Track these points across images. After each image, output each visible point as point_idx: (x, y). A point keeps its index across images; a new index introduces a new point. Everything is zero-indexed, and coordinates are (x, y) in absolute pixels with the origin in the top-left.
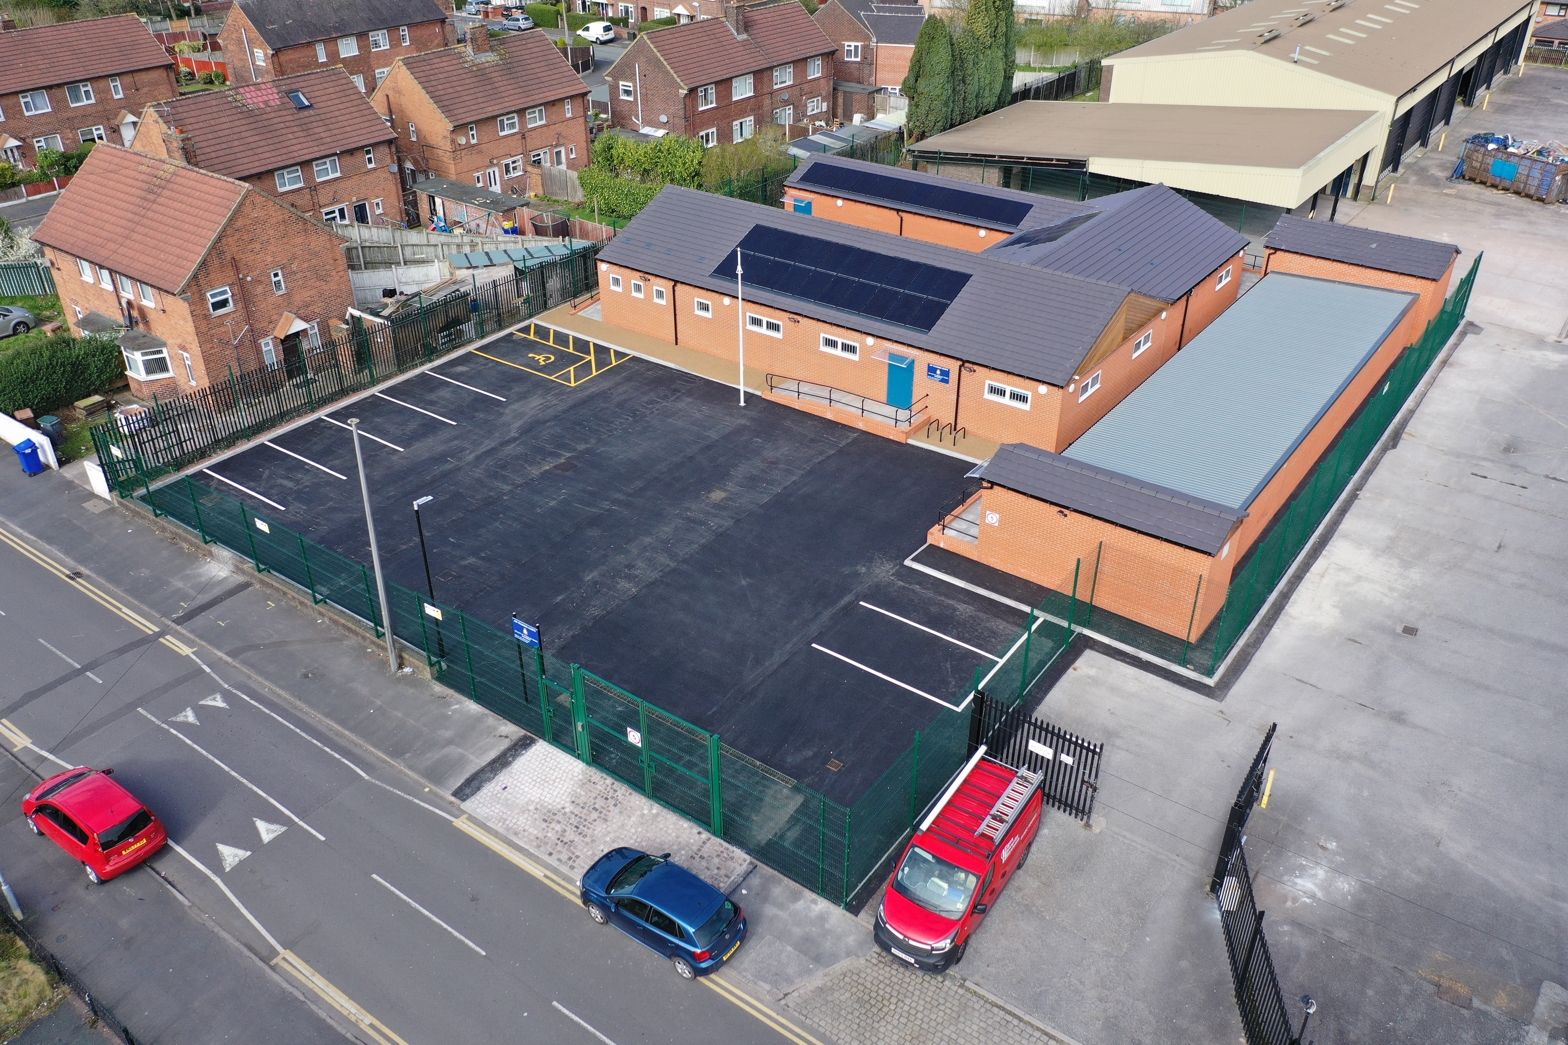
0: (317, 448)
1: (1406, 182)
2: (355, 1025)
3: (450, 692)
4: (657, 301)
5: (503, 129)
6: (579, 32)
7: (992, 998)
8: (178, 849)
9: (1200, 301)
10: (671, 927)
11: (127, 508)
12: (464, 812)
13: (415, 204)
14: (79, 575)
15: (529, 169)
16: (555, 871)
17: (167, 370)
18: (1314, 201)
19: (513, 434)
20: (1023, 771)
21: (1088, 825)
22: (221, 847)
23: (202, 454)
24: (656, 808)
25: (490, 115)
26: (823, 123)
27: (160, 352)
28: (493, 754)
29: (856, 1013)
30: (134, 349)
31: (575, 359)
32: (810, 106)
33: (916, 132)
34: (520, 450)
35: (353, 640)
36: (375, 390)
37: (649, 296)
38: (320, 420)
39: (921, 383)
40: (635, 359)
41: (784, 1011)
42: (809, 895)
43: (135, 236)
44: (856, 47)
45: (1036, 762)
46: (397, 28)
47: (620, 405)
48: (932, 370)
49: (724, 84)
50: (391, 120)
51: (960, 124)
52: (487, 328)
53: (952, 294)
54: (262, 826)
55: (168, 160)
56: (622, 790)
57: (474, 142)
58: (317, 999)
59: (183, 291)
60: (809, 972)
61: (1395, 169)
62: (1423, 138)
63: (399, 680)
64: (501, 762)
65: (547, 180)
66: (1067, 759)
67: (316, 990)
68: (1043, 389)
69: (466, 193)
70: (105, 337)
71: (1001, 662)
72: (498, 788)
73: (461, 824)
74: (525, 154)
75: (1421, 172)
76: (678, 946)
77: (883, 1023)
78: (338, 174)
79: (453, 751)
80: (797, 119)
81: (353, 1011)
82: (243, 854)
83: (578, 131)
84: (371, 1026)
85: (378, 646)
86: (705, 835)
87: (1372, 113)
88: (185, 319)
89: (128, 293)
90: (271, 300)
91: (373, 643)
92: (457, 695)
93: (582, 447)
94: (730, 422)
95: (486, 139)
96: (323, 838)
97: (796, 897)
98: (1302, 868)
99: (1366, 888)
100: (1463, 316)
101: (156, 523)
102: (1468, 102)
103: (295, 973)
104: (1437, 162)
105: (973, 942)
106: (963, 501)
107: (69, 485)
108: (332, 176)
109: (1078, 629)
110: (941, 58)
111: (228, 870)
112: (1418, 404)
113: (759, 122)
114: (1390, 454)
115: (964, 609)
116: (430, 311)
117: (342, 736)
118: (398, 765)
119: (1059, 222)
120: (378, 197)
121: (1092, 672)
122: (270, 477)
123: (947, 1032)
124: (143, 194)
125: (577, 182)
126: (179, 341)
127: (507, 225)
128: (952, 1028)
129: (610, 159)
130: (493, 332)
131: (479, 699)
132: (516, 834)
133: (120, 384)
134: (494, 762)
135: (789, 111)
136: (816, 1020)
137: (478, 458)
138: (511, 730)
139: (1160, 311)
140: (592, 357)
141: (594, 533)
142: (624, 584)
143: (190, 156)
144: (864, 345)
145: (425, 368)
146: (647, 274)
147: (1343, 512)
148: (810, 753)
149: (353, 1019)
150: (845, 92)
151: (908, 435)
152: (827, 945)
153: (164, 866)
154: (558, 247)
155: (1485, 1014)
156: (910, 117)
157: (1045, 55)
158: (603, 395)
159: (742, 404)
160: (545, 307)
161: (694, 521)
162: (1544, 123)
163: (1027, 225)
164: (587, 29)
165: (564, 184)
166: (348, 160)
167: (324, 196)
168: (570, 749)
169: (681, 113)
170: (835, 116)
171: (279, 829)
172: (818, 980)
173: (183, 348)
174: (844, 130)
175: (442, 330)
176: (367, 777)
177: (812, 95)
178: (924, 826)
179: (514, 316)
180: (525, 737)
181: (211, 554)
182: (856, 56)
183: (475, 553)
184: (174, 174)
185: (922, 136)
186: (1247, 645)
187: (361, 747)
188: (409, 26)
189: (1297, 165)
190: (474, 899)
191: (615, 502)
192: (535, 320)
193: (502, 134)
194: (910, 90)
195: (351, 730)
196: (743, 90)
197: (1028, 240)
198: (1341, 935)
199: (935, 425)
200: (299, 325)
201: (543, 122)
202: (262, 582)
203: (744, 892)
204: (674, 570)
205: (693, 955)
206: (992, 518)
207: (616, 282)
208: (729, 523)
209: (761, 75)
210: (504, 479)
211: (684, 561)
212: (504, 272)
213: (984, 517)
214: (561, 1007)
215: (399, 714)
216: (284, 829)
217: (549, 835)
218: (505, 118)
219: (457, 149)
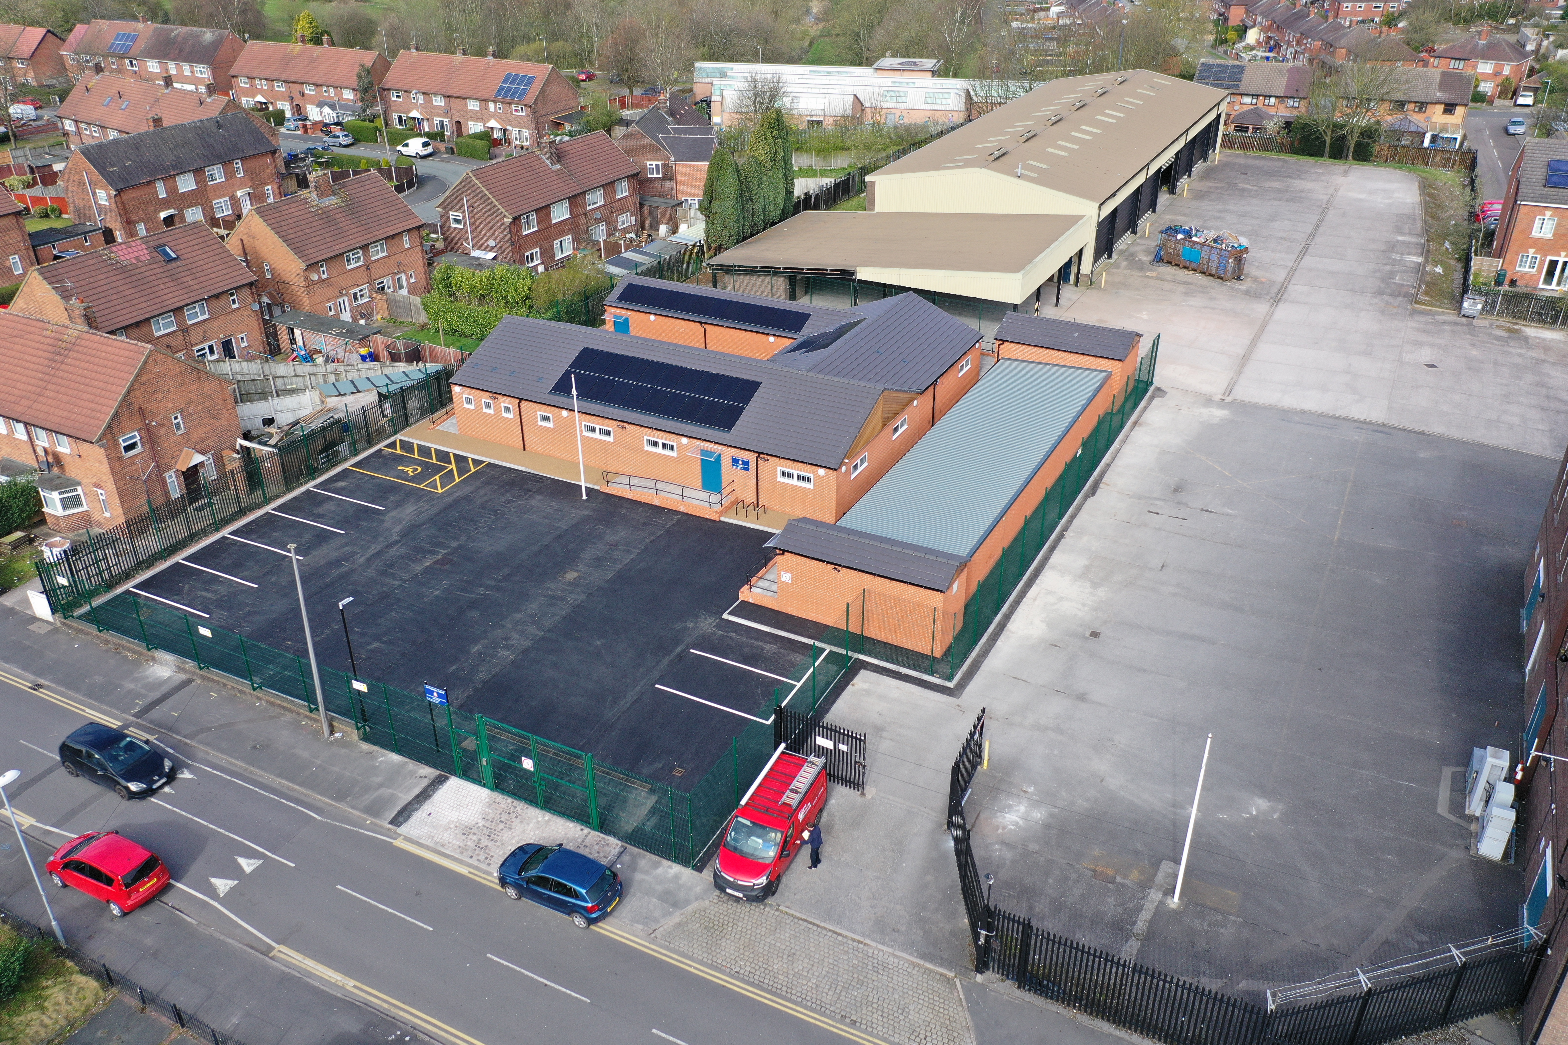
0: (226, 562)
1: (1118, 267)
2: (342, 988)
3: (376, 748)
4: (504, 415)
5: (349, 263)
6: (399, 148)
7: (798, 915)
8: (179, 885)
9: (945, 387)
10: (569, 892)
11: (70, 627)
12: (400, 835)
13: (275, 335)
14: (40, 686)
15: (375, 295)
16: (476, 868)
17: (81, 505)
18: (1038, 294)
19: (395, 537)
20: (812, 758)
21: (863, 794)
22: (213, 880)
23: (127, 576)
24: (548, 816)
25: (337, 252)
26: (633, 235)
27: (76, 490)
28: (416, 791)
29: (705, 936)
30: (52, 489)
31: (438, 469)
32: (621, 219)
33: (713, 246)
34: (403, 550)
35: (289, 716)
36: (268, 509)
37: (498, 411)
38: (224, 538)
39: (728, 472)
40: (490, 465)
41: (654, 941)
42: (666, 863)
43: (48, 393)
44: (657, 166)
45: (821, 751)
46: (231, 161)
47: (483, 506)
48: (735, 461)
49: (544, 211)
50: (246, 261)
51: (751, 236)
52: (359, 447)
53: (747, 399)
54: (242, 861)
55: (71, 325)
56: (521, 806)
57: (324, 277)
58: (310, 974)
59: (100, 440)
60: (670, 914)
61: (1110, 256)
62: (1132, 226)
63: (332, 743)
64: (424, 796)
65: (393, 305)
66: (843, 747)
67: (308, 968)
68: (821, 472)
69: (323, 324)
70: (21, 480)
71: (799, 685)
72: (424, 815)
73: (399, 843)
74: (370, 282)
75: (1130, 257)
76: (575, 905)
77: (724, 940)
78: (207, 316)
79: (385, 792)
80: (610, 234)
81: (339, 979)
82: (232, 883)
83: (417, 260)
84: (355, 987)
85: (311, 719)
86: (586, 831)
87: (1081, 217)
88: (100, 462)
89: (43, 440)
90: (173, 439)
91: (306, 717)
92: (381, 750)
93: (454, 544)
94: (575, 515)
95: (335, 273)
96: (293, 865)
97: (657, 865)
98: (1010, 807)
99: (1052, 815)
100: (1152, 383)
101: (99, 637)
102: (1172, 191)
103: (290, 959)
104: (1143, 247)
105: (784, 880)
106: (765, 565)
107: (11, 612)
108: (201, 318)
109: (856, 655)
110: (729, 184)
111: (222, 895)
112: (1113, 459)
113: (576, 239)
114: (1090, 501)
115: (770, 648)
116: (310, 437)
117: (293, 790)
118: (343, 807)
119: (831, 328)
120: (242, 332)
121: (866, 686)
122: (190, 590)
123: (768, 940)
124: (51, 356)
125: (421, 307)
126: (94, 480)
127: (364, 351)
128: (772, 937)
129: (449, 286)
130: (364, 449)
131: (399, 751)
132: (443, 846)
133: (36, 519)
134: (418, 796)
135: (603, 227)
136: (677, 944)
137: (368, 560)
138: (428, 772)
139: (912, 400)
140: (453, 466)
141: (474, 614)
142: (503, 653)
143: (91, 321)
144: (679, 444)
145: (310, 486)
146: (495, 394)
147: (1052, 549)
148: (660, 765)
149: (340, 984)
150: (650, 207)
151: (720, 514)
152: (682, 894)
153: (169, 898)
154: (413, 372)
155: (1123, 885)
156: (707, 232)
157: (824, 158)
158: (468, 498)
159: (584, 497)
160: (407, 424)
161: (554, 598)
162: (1230, 208)
163: (808, 331)
164: (407, 145)
165: (408, 308)
166: (215, 303)
167: (194, 336)
168: (478, 780)
169: (508, 238)
170: (643, 228)
171: (257, 863)
172: (677, 918)
173: (99, 486)
174: (653, 245)
175: (321, 452)
176: (319, 818)
177: (621, 211)
178: (743, 802)
179: (381, 434)
180: (440, 776)
181: (153, 659)
182: (658, 173)
183: (378, 638)
184: (78, 338)
185: (719, 250)
186: (978, 656)
187: (310, 796)
188: (242, 159)
189: (1018, 270)
190: (418, 894)
191: (488, 587)
192: (399, 437)
193: (349, 267)
194: (706, 209)
195: (300, 785)
196: (560, 213)
197: (809, 345)
198: (1033, 847)
199: (741, 504)
200: (198, 458)
201: (385, 254)
202: (204, 678)
203: (619, 866)
204: (542, 638)
205: (585, 908)
206: (786, 577)
207: (469, 401)
208: (583, 597)
209: (576, 200)
210: (393, 576)
211: (549, 631)
212: (369, 398)
213: (780, 576)
214: (493, 957)
215: (337, 769)
216: (261, 862)
217: (469, 843)
218: (351, 254)
219: (310, 284)
